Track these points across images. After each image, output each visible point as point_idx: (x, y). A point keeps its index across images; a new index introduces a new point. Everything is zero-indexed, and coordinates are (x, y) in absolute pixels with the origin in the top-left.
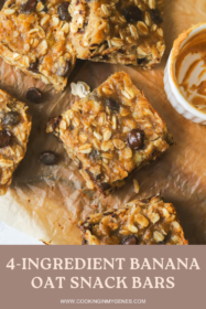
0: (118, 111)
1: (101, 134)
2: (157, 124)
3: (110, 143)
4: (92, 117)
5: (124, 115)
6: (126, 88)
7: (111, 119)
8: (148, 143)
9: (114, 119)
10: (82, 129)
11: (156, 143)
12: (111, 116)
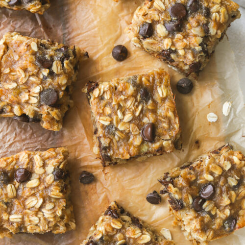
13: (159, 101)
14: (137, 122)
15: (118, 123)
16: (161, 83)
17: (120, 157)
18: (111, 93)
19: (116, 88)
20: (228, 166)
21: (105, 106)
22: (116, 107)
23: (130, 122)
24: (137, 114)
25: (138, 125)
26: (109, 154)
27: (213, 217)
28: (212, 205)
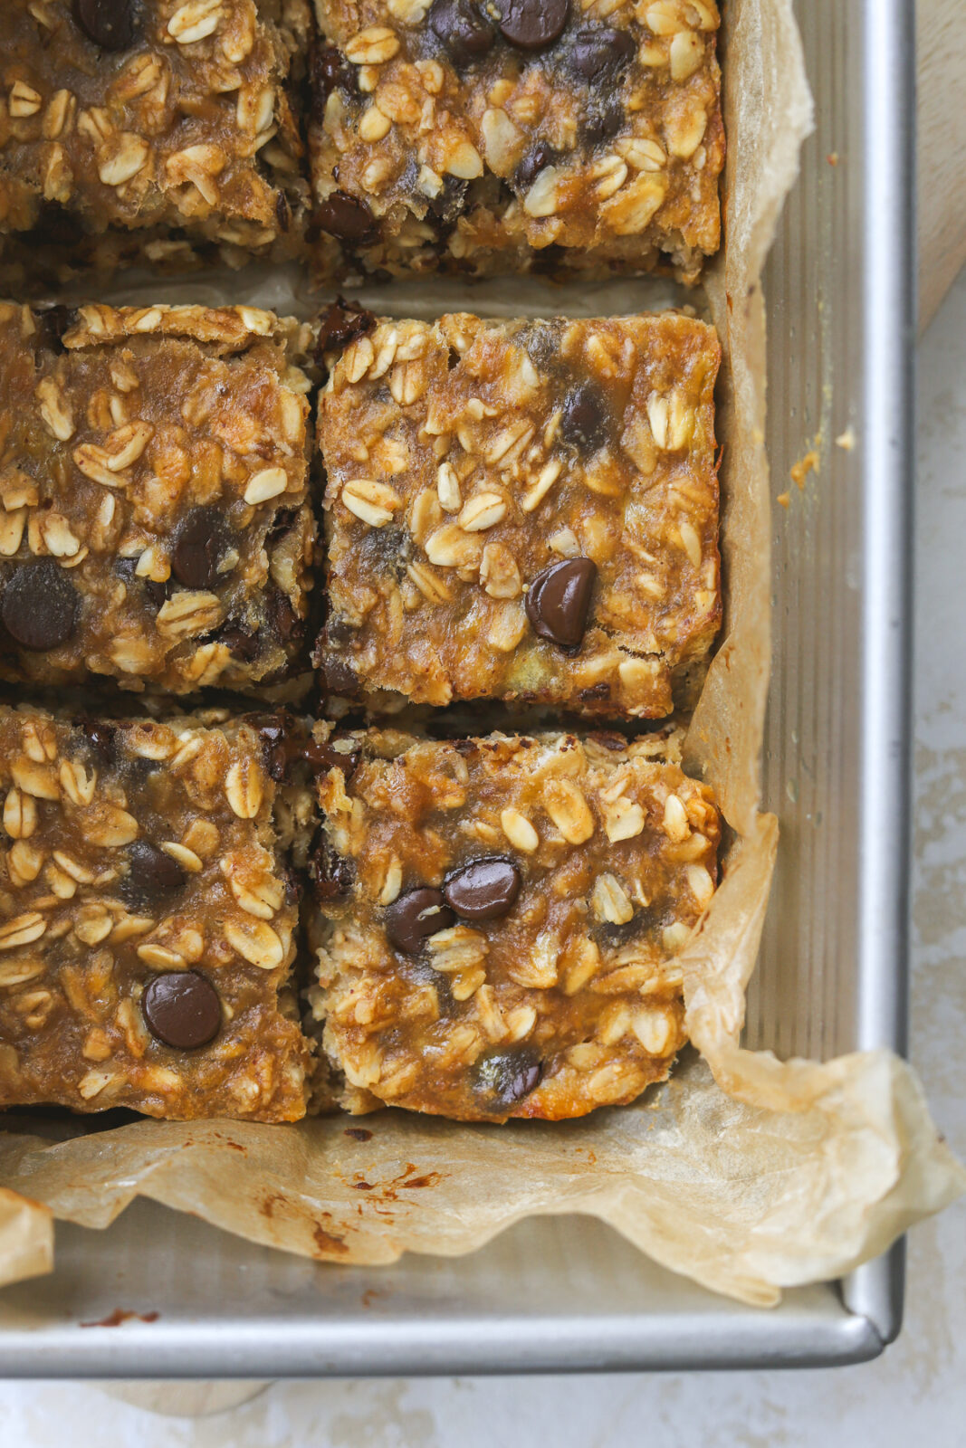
0: (586, 454)
1: (465, 490)
2: (686, 606)
3: (470, 546)
4: (476, 407)
5: (594, 483)
6: (675, 398)
7: (537, 466)
8: (601, 648)
9: (549, 475)
10: (413, 425)
11: (630, 668)
12: (548, 454)
13: (645, 465)
14: (521, 537)
15: (427, 526)
16: (670, 380)
17: (406, 687)
18: (428, 377)
19: (454, 357)
20: (625, 824)
21: (386, 431)
22: (438, 448)
23: (485, 533)
24: (529, 502)
25: (521, 557)
26: (355, 665)
27: (453, 1009)
28: (469, 956)
